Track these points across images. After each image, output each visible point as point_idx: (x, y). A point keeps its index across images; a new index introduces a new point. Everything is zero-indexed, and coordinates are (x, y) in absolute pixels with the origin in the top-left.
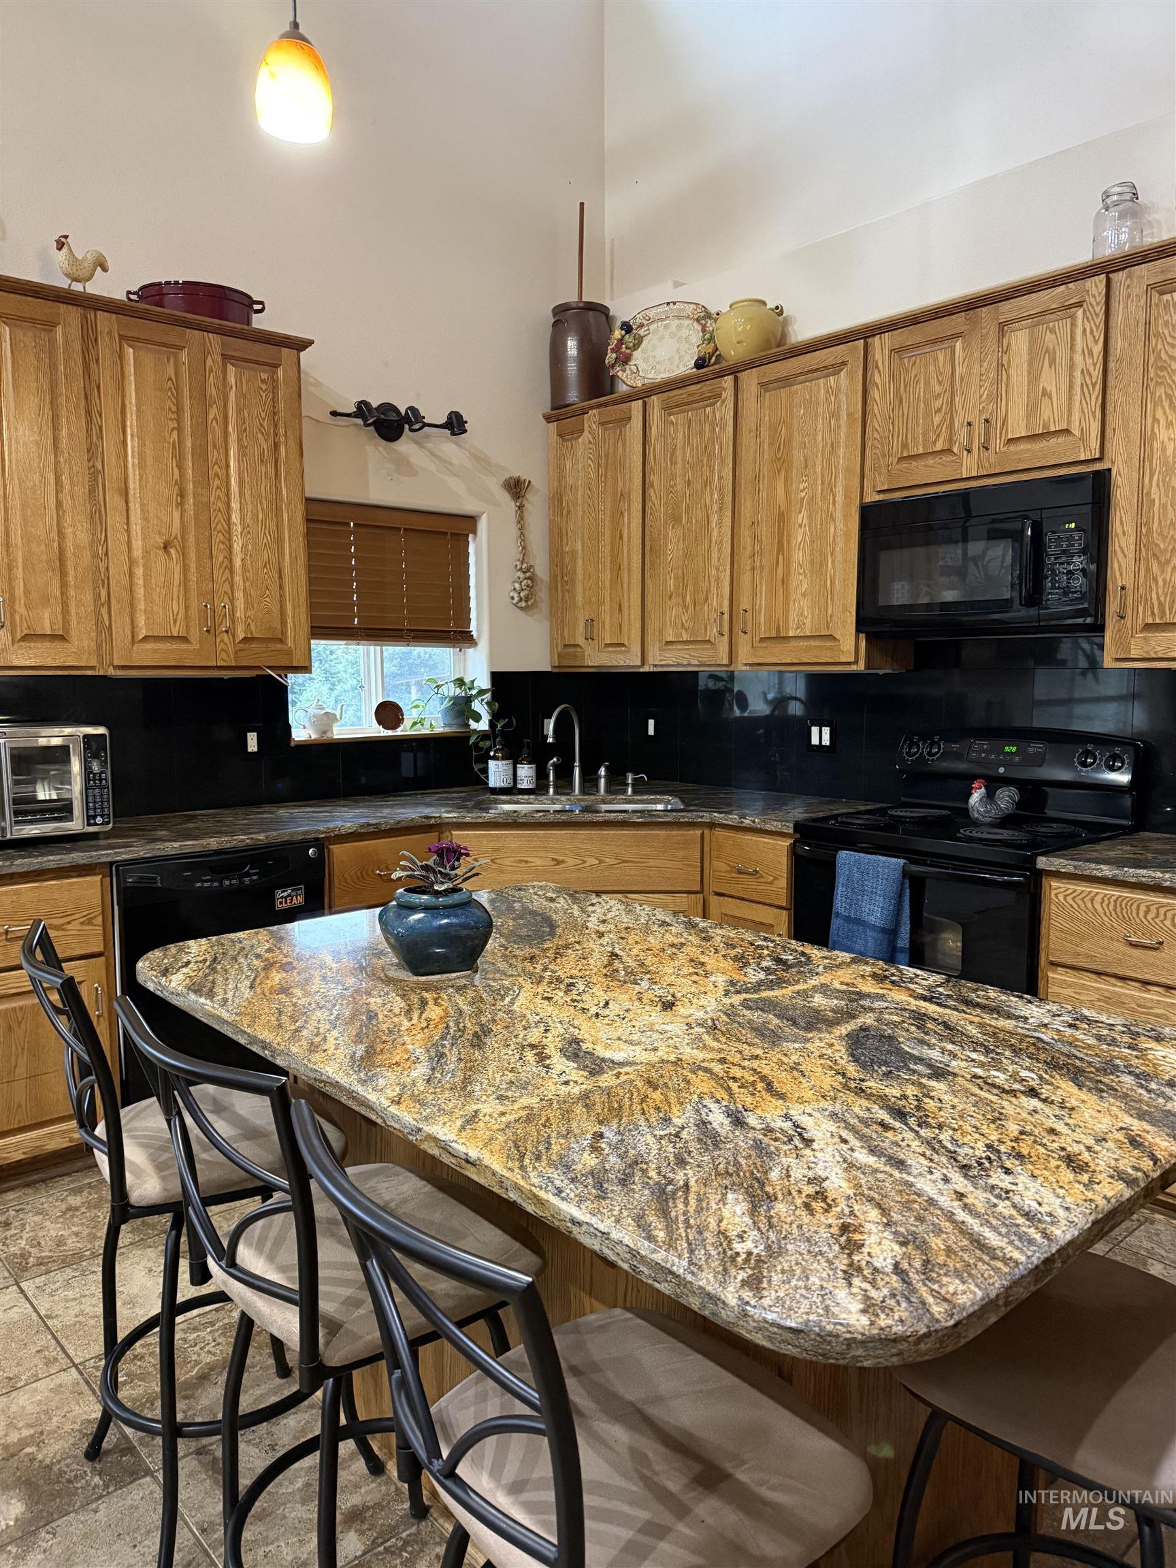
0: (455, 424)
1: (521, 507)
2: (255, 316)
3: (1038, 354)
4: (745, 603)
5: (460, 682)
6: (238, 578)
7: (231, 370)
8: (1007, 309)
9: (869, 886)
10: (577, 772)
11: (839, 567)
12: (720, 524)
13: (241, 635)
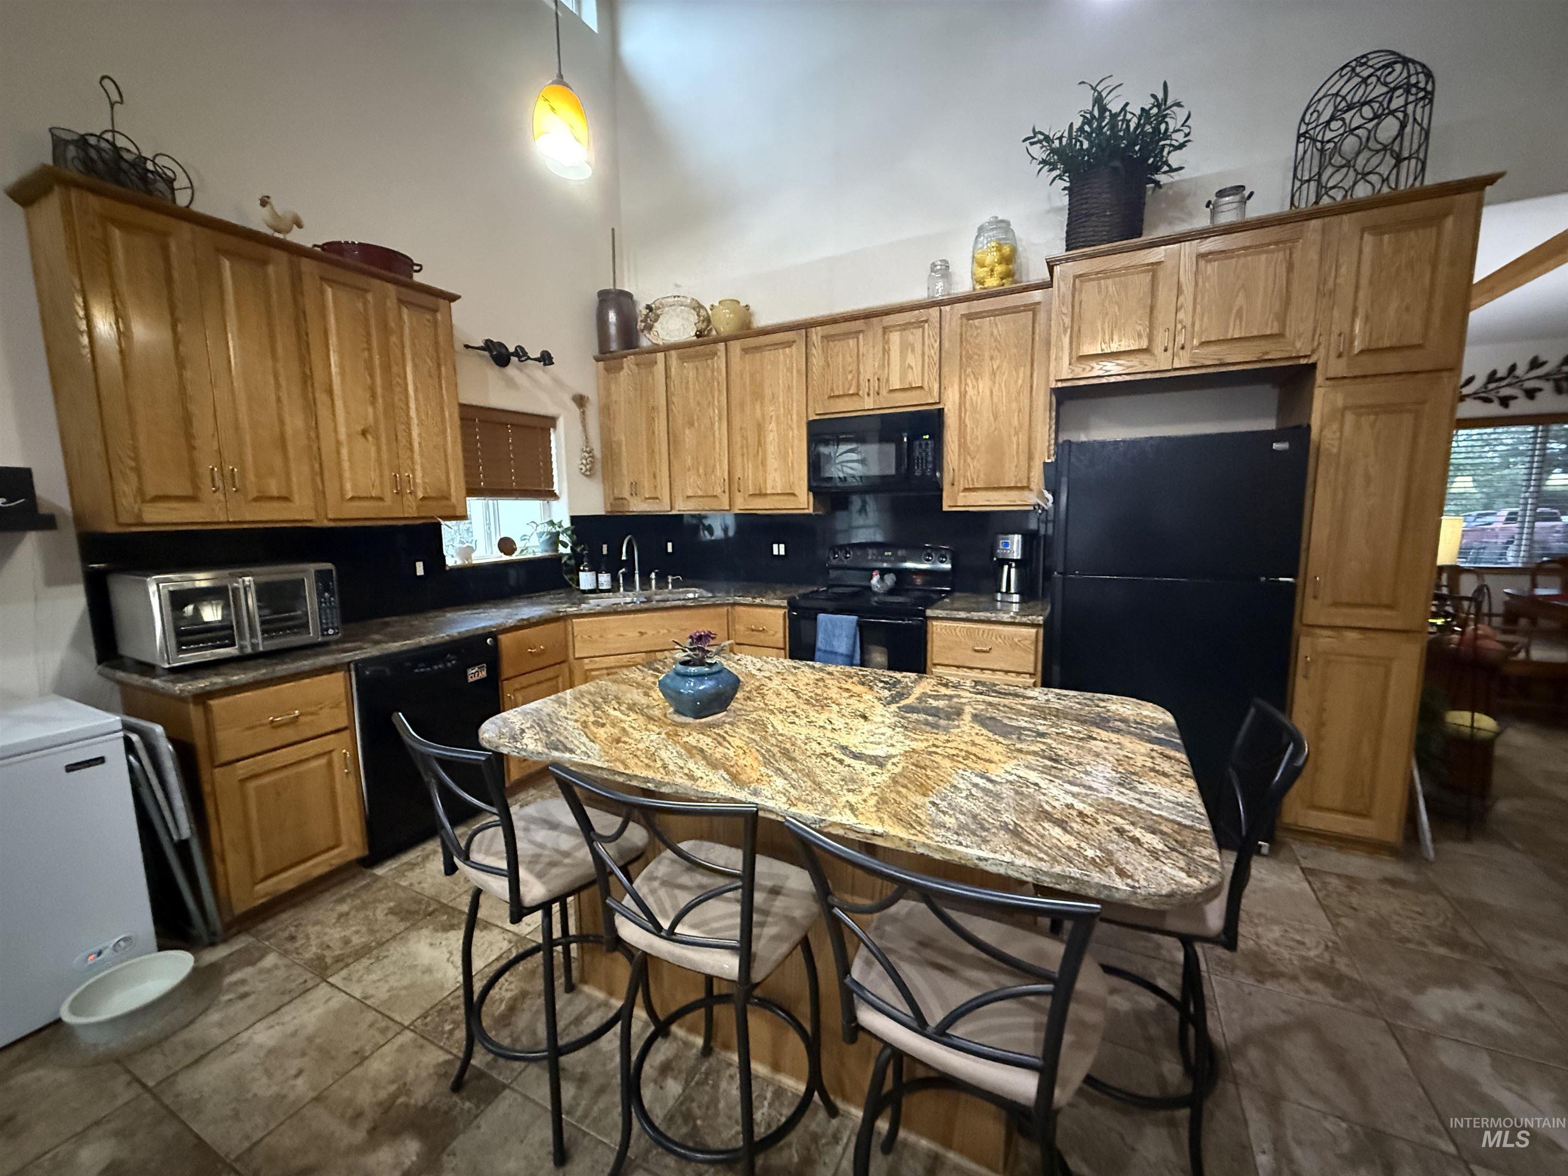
0: (546, 359)
1: (583, 413)
2: (415, 274)
3: (906, 347)
4: (738, 474)
5: (551, 523)
6: (417, 457)
7: (405, 311)
8: (889, 320)
9: (837, 632)
10: (637, 576)
11: (796, 455)
12: (720, 428)
13: (420, 495)
